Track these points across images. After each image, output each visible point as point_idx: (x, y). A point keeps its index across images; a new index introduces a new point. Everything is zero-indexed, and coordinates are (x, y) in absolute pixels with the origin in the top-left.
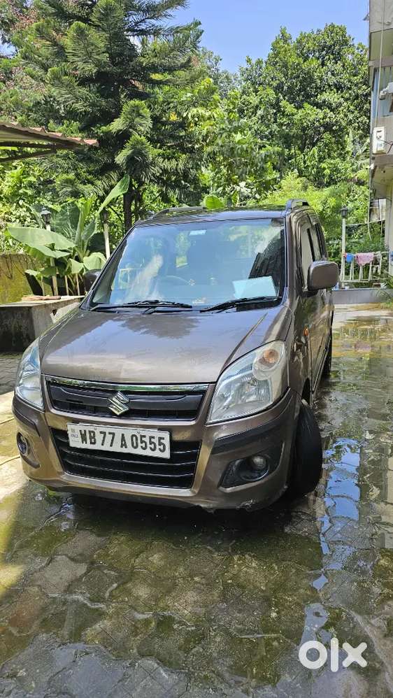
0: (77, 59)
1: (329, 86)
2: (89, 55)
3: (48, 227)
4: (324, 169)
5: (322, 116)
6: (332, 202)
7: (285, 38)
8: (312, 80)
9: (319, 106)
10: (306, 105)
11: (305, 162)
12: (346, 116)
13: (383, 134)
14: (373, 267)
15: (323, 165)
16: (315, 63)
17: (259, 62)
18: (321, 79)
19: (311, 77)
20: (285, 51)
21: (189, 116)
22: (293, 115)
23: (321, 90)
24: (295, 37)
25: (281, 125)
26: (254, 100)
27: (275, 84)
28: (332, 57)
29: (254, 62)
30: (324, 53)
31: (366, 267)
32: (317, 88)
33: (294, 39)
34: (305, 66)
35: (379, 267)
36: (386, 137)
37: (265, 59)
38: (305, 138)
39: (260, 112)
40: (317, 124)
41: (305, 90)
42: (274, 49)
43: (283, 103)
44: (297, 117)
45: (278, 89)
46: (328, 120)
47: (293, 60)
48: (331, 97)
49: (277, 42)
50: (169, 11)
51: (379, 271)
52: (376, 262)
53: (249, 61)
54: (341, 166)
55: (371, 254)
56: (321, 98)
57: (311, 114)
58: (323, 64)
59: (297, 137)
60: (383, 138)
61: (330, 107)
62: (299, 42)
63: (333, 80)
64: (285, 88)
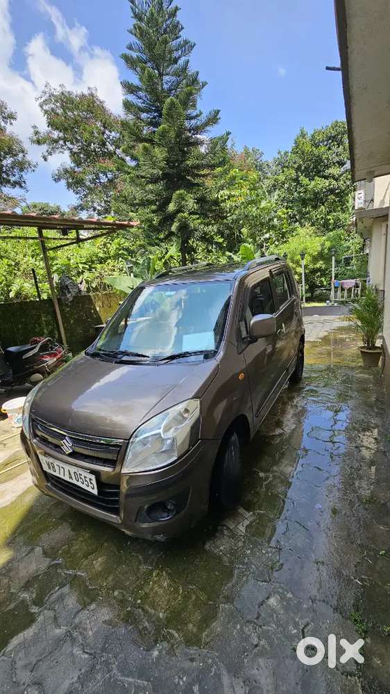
0: (147, 167)
1: (334, 163)
2: (154, 163)
3: (132, 274)
4: (330, 219)
5: (327, 185)
6: (328, 244)
7: (303, 135)
8: (322, 161)
9: (326, 177)
10: (316, 178)
11: (316, 216)
12: (345, 183)
13: (362, 195)
14: (354, 290)
15: (329, 217)
16: (323, 149)
17: (286, 153)
18: (328, 159)
19: (321, 159)
20: (303, 144)
21: (219, 196)
22: (307, 185)
23: (327, 167)
24: (310, 133)
25: (300, 192)
26: (282, 178)
27: (296, 166)
28: (336, 143)
29: (282, 153)
30: (330, 141)
31: (350, 290)
32: (325, 166)
33: (309, 135)
34: (316, 152)
35: (359, 289)
36: (365, 197)
37: (290, 150)
38: (317, 199)
39: (286, 185)
40: (324, 190)
41: (317, 168)
42: (296, 143)
43: (302, 178)
44: (311, 187)
45: (298, 169)
46: (332, 186)
47: (308, 148)
48: (334, 171)
49: (298, 138)
50: (208, 128)
51: (359, 293)
52: (357, 286)
53: (279, 153)
54: (342, 216)
55: (353, 281)
56: (327, 172)
57: (320, 184)
58: (329, 149)
59: (310, 199)
60: (363, 198)
61: (333, 177)
62: (313, 136)
63: (337, 159)
64: (303, 168)
